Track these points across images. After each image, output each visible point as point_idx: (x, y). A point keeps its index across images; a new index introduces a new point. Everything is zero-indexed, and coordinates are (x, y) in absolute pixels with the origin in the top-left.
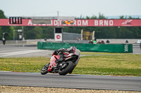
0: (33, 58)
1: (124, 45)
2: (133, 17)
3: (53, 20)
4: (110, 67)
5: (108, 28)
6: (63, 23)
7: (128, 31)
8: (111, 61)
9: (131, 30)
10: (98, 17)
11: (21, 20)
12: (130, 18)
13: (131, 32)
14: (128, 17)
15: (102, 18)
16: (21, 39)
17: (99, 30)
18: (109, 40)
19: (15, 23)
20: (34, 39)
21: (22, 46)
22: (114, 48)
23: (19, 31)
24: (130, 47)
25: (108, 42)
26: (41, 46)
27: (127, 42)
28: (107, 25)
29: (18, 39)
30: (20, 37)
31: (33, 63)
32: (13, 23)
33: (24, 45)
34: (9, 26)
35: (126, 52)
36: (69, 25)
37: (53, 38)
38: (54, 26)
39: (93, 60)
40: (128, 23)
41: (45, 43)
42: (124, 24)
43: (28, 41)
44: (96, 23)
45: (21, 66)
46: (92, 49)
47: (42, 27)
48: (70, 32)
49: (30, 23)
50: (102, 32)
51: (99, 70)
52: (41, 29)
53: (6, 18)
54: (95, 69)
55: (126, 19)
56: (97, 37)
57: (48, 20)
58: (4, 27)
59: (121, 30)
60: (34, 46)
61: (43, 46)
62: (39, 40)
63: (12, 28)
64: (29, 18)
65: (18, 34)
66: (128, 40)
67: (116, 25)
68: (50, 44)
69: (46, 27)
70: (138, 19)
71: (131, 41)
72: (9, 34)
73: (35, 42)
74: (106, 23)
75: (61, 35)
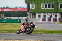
1: (17, 19)
2: (21, 7)
4: (11, 29)
5: (10, 12)
7: (19, 13)
8: (12, 27)
9: (20, 13)
10: (6, 7)
12: (20, 8)
13: (21, 14)
14: (19, 7)
15: (7, 8)
17: (6, 13)
18: (11, 17)
22: (13, 21)
24: (20, 20)
25: (10, 18)
27: (18, 18)
28: (10, 11)
35: (18, 23)
39: (4, 26)
40: (19, 10)
42: (17, 10)
44: (5, 10)
46: (3, 22)
50: (8, 14)
51: (7, 31)
54: (5, 30)
55: (18, 8)
56: (5, 16)
59: (16, 13)
66: (19, 17)
67: (14, 11)
70: (23, 8)
71: (20, 18)
74: (9, 10)
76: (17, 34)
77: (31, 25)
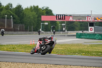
0: (73, 45)
3: (88, 17)
6: (95, 19)
11: (64, 17)
16: (64, 31)
19: (60, 19)
20: (74, 30)
21: (65, 36)
23: (63, 24)
26: (79, 36)
29: (62, 31)
30: (64, 29)
31: (73, 48)
32: (59, 19)
33: (66, 35)
34: (56, 21)
36: (99, 20)
37: (88, 30)
38: (88, 22)
41: (82, 34)
43: (69, 32)
45: (64, 50)
47: (80, 22)
48: (100, 26)
49: (71, 19)
52: (79, 23)
53: (54, 15)
57: (84, 17)
58: (52, 21)
60: (74, 36)
61: (80, 36)
62: (77, 32)
63: (58, 22)
64: (70, 16)
65: (62, 27)
68: (85, 35)
69: (83, 22)
72: (56, 27)
73: (74, 33)
75: (93, 28)
76: (31, 54)
77: (49, 41)
